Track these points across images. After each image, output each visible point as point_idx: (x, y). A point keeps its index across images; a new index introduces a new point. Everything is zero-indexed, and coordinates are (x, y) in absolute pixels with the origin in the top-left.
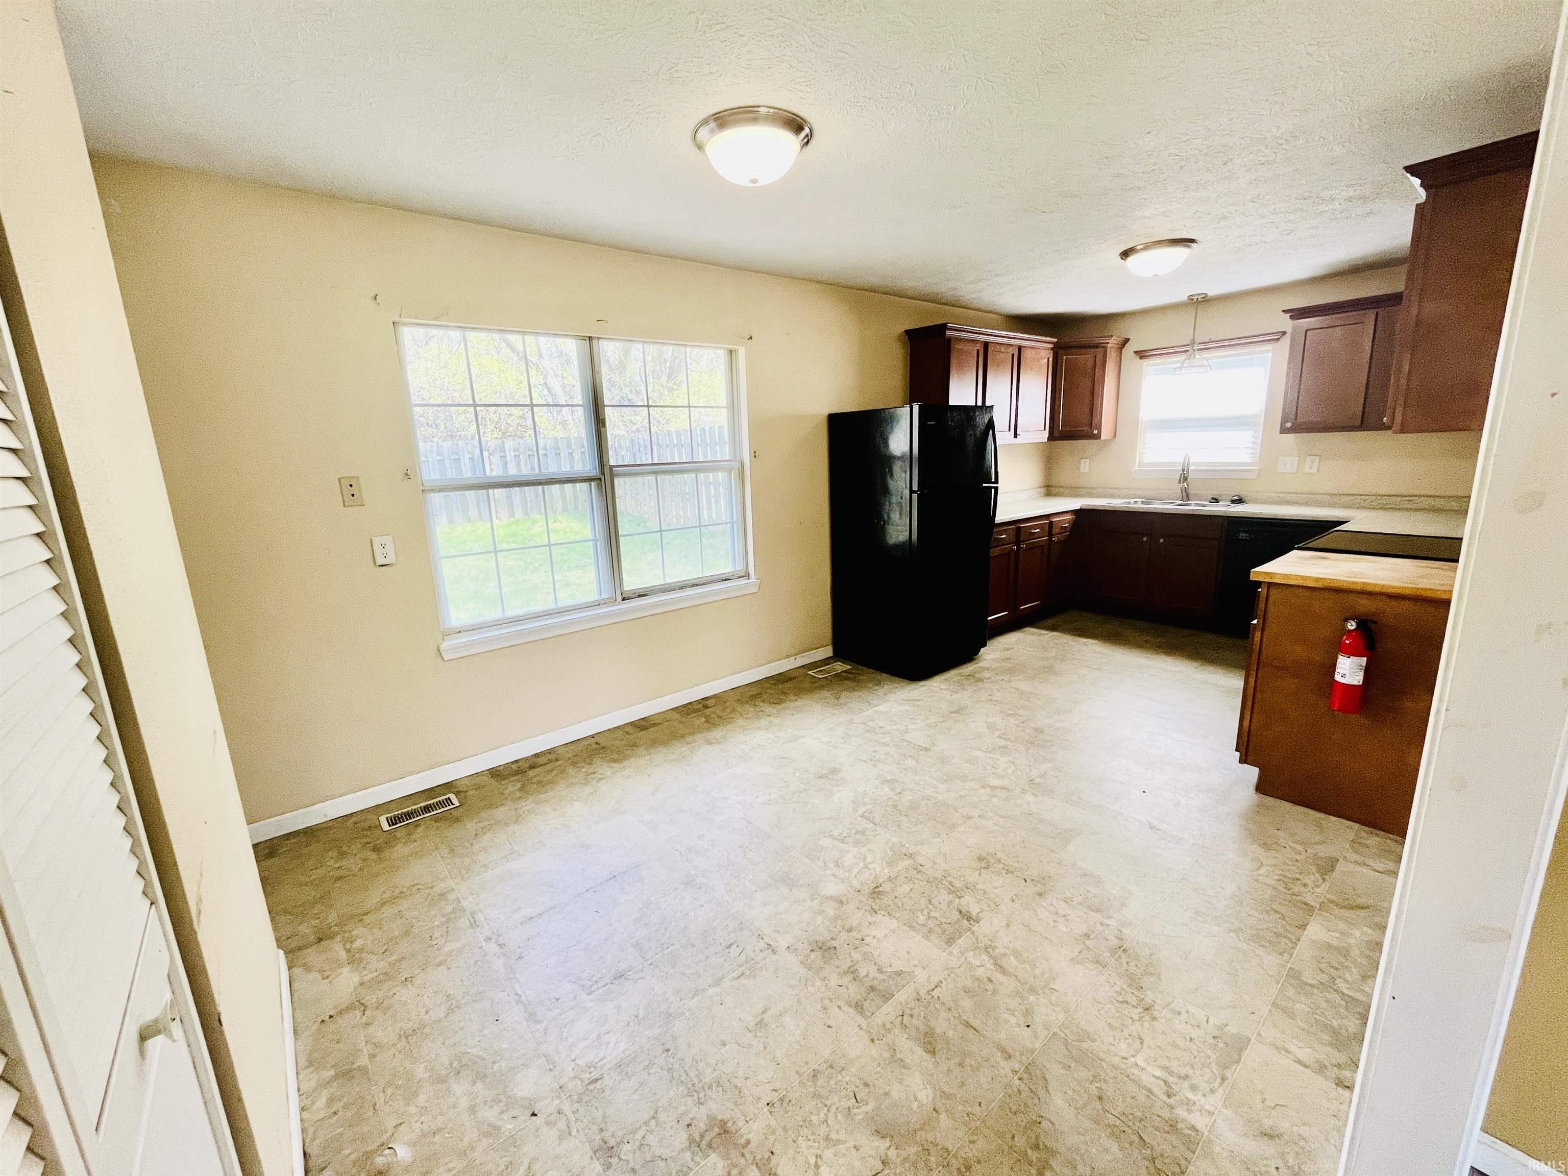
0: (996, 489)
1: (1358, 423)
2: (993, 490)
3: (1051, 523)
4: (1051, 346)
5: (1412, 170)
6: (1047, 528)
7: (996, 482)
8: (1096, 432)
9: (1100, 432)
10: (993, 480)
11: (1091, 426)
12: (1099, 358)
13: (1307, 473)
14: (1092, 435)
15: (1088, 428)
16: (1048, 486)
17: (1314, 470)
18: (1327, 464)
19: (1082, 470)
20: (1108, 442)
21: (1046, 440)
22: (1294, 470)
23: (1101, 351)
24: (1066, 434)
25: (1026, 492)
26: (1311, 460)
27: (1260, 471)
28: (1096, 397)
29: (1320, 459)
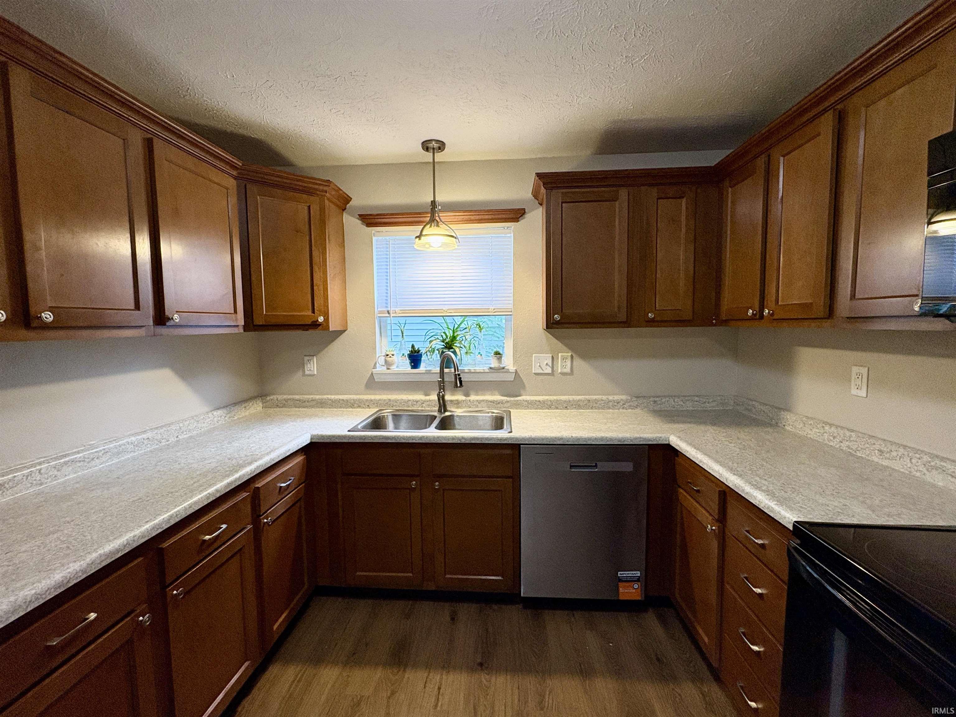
1: (622, 317)
4: (235, 172)
8: (321, 319)
9: (327, 320)
11: (313, 312)
12: (315, 209)
13: (563, 374)
14: (315, 325)
15: (310, 313)
16: (261, 396)
17: (568, 370)
18: (578, 362)
19: (307, 372)
20: (340, 333)
21: (242, 331)
22: (549, 370)
23: (314, 199)
24: (273, 321)
25: (219, 412)
26: (563, 358)
27: (516, 372)
28: (316, 268)
29: (572, 357)
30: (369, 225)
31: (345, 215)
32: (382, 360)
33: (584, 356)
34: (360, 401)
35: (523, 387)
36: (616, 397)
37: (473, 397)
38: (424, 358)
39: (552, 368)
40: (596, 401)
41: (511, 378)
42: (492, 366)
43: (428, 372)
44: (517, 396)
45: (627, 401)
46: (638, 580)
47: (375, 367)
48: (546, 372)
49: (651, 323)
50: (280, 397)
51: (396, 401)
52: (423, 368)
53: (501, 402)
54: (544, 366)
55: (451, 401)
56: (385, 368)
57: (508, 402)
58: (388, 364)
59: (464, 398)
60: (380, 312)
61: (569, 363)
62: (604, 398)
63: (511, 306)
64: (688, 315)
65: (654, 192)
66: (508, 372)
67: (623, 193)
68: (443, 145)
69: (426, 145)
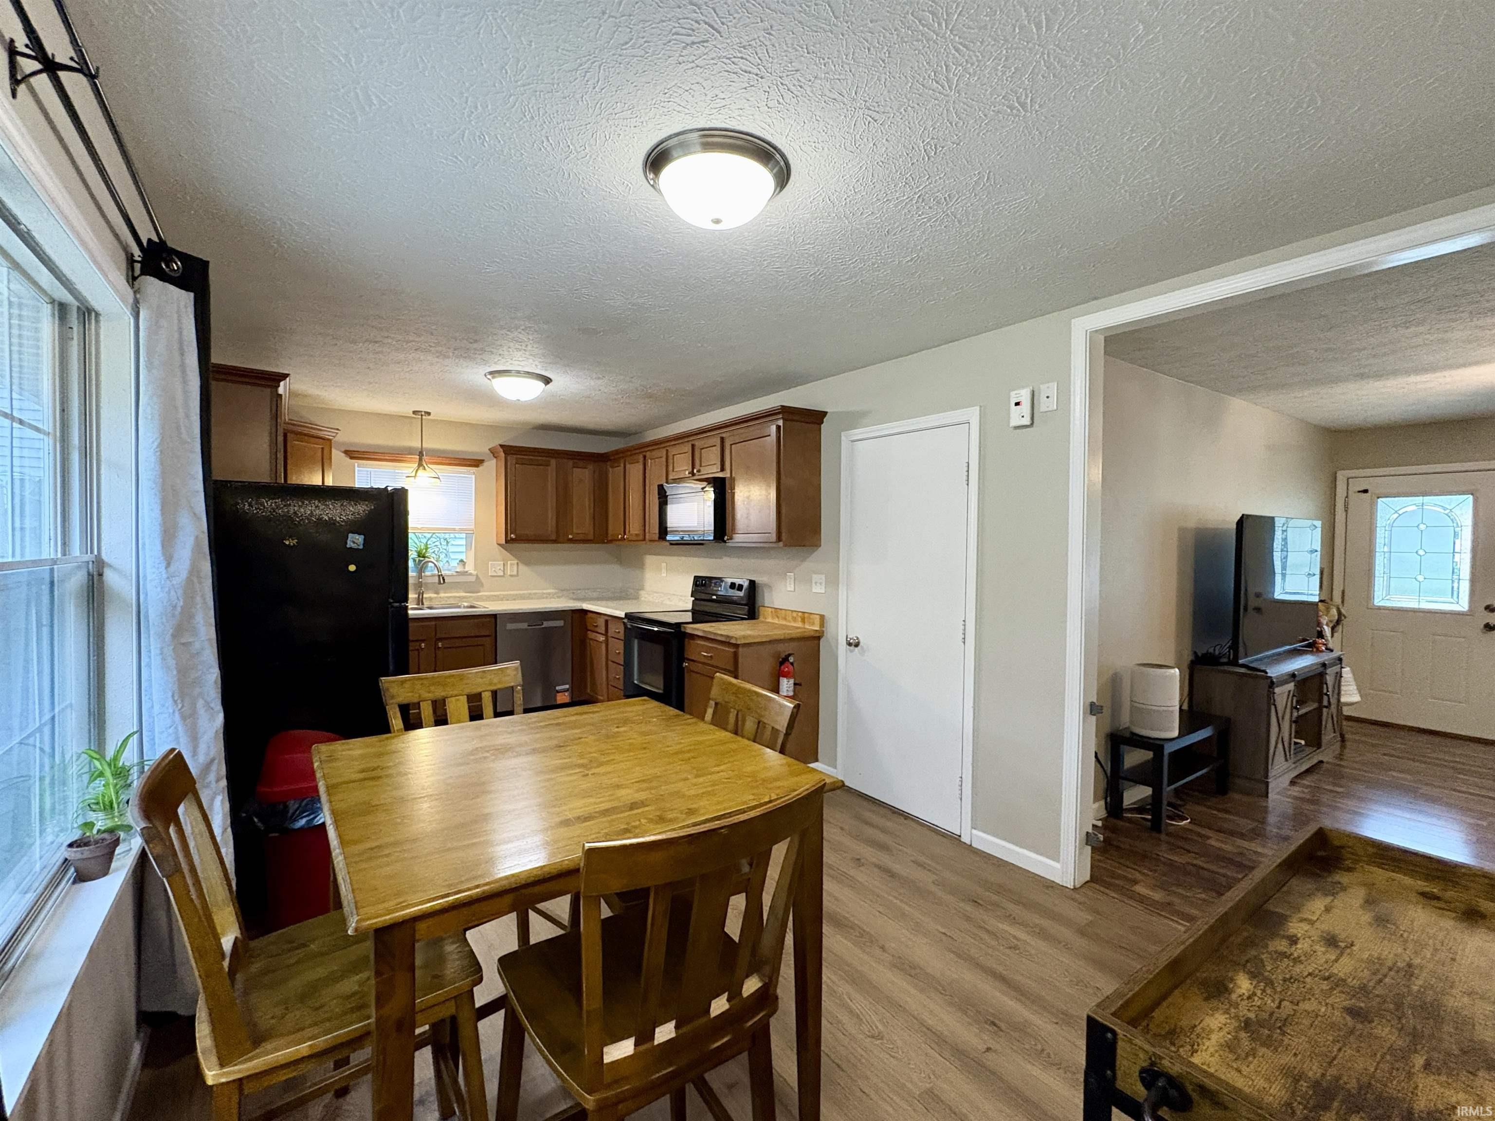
1: (553, 537)
12: (326, 451)
13: (511, 576)
17: (515, 573)
18: (521, 566)
22: (502, 574)
23: (328, 443)
26: (511, 564)
27: (477, 576)
29: (518, 564)
30: (351, 458)
31: (332, 450)
33: (527, 563)
35: (482, 585)
36: (549, 591)
37: (442, 595)
39: (504, 572)
40: (535, 594)
41: (473, 579)
42: (458, 570)
44: (479, 592)
45: (555, 593)
46: (567, 690)
48: (499, 574)
49: (571, 541)
54: (497, 571)
55: (428, 598)
59: (435, 595)
61: (515, 568)
62: (540, 591)
63: (473, 527)
64: (591, 537)
65: (571, 463)
66: (471, 574)
67: (553, 462)
68: (429, 414)
69: (414, 412)
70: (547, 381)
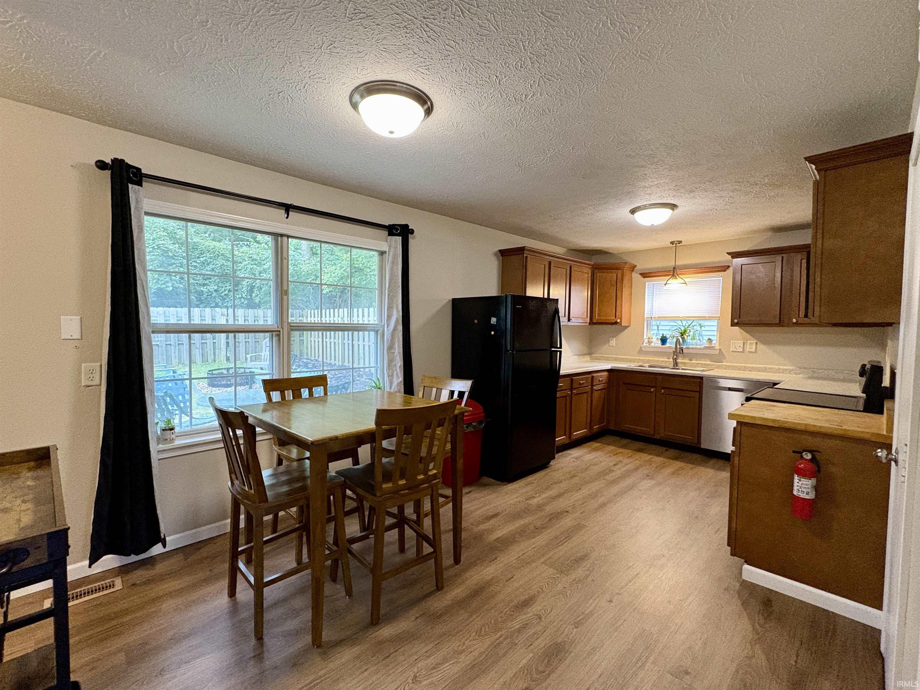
0: (561, 352)
1: (778, 321)
2: (558, 353)
3: (593, 377)
4: (591, 267)
5: (810, 159)
6: (590, 380)
7: (561, 347)
8: (619, 321)
9: (621, 321)
10: (559, 346)
11: (616, 317)
12: (619, 276)
13: (750, 352)
14: (616, 323)
15: (614, 318)
16: (590, 354)
17: (753, 350)
18: (761, 346)
19: (611, 345)
20: (626, 327)
21: (588, 324)
22: (741, 350)
23: (620, 271)
24: (600, 321)
25: (576, 357)
26: (750, 344)
27: (720, 350)
28: (618, 299)
29: (756, 343)
30: (644, 277)
31: (633, 273)
32: (646, 341)
33: (765, 342)
34: (635, 359)
35: (725, 358)
36: (787, 368)
38: (668, 340)
39: (743, 348)
40: (770, 368)
41: (717, 352)
42: (706, 346)
43: (670, 347)
44: (720, 362)
47: (643, 344)
48: (739, 350)
49: (796, 325)
50: (598, 355)
51: (652, 360)
52: (668, 345)
53: (710, 365)
54: (737, 348)
55: (682, 363)
56: (648, 344)
57: (713, 365)
58: (649, 342)
60: (647, 318)
61: (754, 346)
62: (777, 367)
63: (719, 315)
65: (799, 256)
66: (715, 349)
68: (681, 242)
69: (672, 243)
70: (673, 206)
